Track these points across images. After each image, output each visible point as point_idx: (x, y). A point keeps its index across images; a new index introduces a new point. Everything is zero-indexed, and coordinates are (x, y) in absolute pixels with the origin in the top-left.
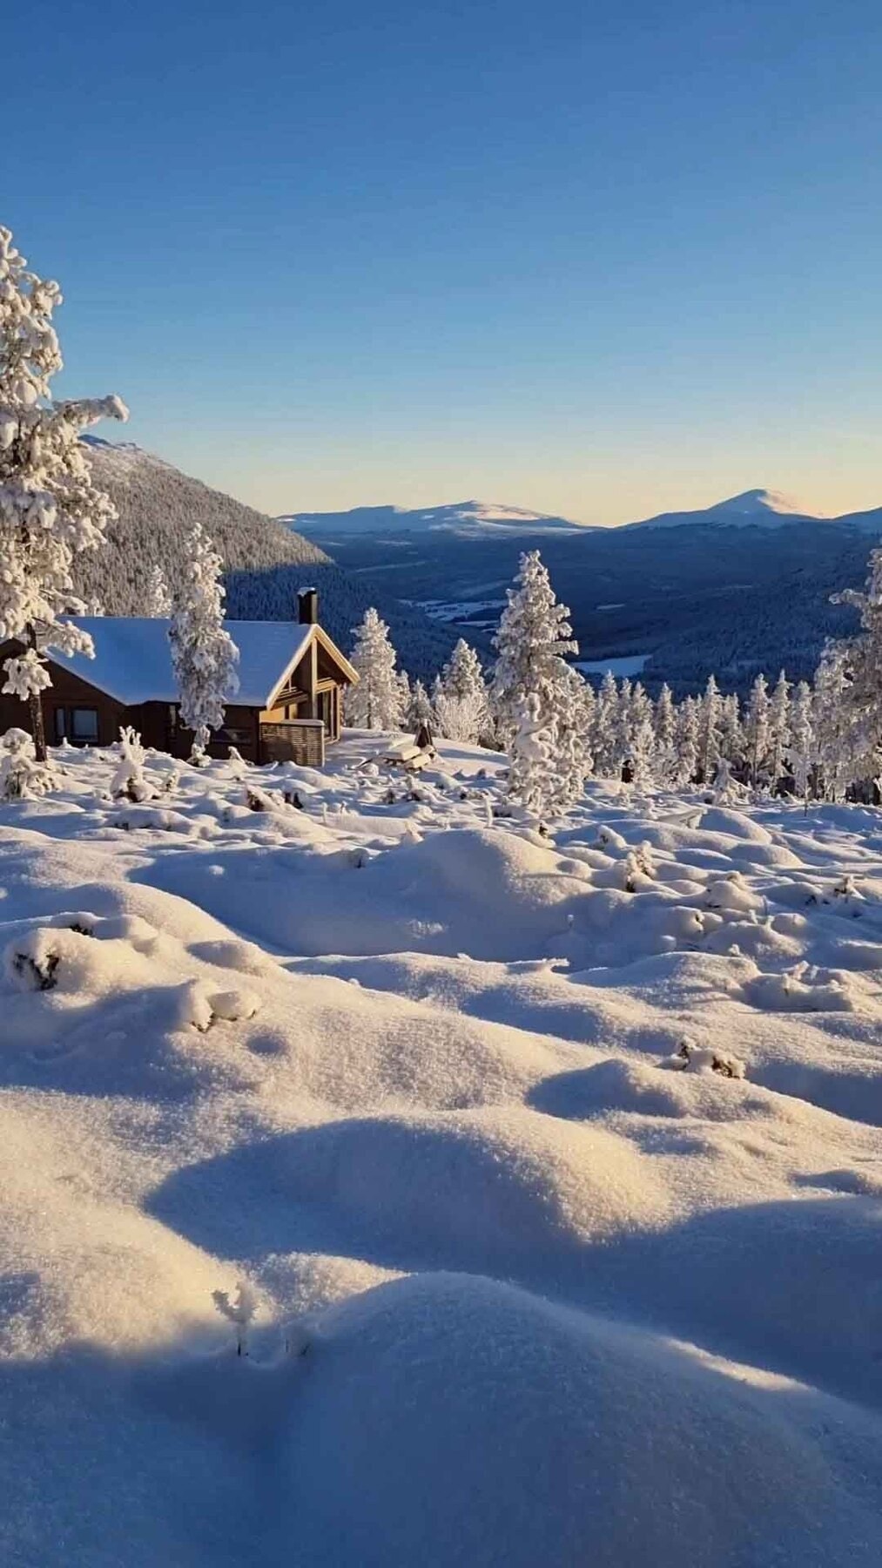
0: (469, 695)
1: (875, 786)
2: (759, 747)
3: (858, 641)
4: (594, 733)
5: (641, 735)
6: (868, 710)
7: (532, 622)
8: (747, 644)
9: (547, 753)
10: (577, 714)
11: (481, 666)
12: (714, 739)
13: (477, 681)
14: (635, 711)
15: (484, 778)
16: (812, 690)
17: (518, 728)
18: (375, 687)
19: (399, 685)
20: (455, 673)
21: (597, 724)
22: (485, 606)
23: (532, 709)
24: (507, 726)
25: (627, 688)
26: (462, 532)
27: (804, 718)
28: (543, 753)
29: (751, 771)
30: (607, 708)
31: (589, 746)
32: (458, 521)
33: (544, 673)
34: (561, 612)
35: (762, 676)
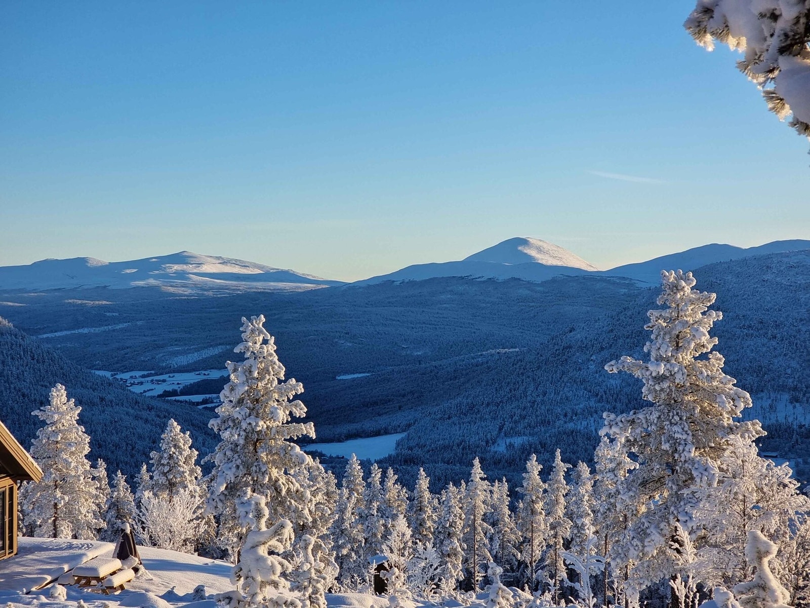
0: (182, 490)
1: (673, 589)
2: (536, 542)
3: (641, 416)
4: (339, 531)
5: (395, 534)
6: (657, 498)
7: (257, 401)
8: (516, 418)
9: (279, 569)
10: (317, 509)
11: (197, 453)
12: (482, 534)
13: (192, 472)
14: (388, 503)
15: (202, 597)
16: (593, 472)
17: (244, 530)
18: (63, 483)
19: (94, 478)
20: (164, 461)
21: (341, 520)
22: (202, 377)
23: (259, 515)
24: (231, 530)
25: (377, 475)
26: (171, 290)
27: (586, 507)
28: (272, 569)
29: (528, 572)
30: (353, 500)
31: (333, 549)
32: (166, 276)
33: (274, 462)
34: (293, 388)
35: (534, 457)
